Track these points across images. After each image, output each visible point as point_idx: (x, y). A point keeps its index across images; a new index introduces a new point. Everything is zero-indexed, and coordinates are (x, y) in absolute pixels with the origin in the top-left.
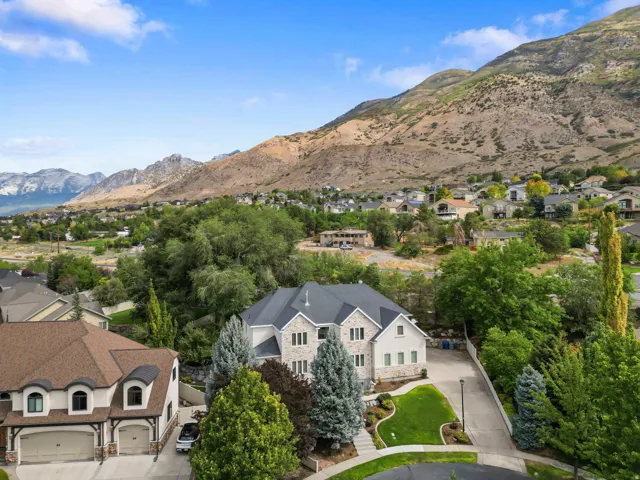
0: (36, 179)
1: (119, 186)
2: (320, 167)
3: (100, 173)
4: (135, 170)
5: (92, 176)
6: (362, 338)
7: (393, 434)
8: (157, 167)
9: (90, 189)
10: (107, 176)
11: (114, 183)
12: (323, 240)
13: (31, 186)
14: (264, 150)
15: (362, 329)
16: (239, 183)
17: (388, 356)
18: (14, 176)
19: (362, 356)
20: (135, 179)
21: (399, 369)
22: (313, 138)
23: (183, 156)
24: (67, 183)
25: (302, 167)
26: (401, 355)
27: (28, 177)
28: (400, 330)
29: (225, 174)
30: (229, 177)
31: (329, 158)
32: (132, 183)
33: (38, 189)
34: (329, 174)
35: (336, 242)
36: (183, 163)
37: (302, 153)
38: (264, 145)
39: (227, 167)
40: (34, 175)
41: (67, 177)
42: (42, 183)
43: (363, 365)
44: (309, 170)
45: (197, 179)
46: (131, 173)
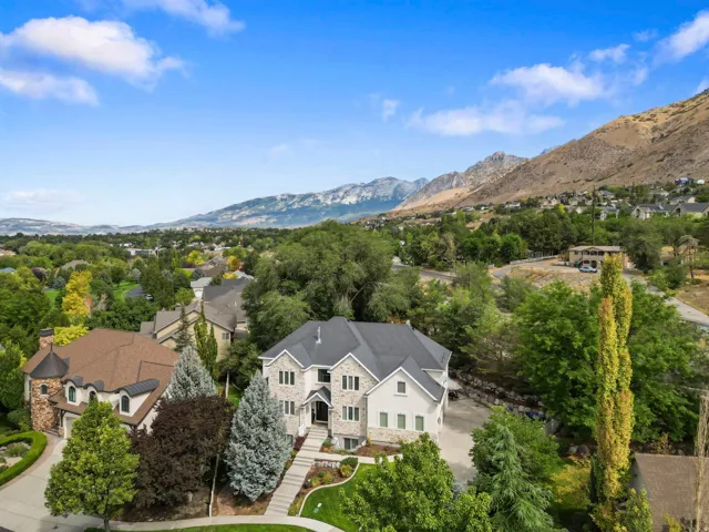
0: (370, 188)
1: (439, 191)
2: (678, 151)
3: (424, 179)
4: (456, 173)
5: (418, 182)
6: (357, 388)
7: (320, 505)
8: (478, 167)
9: (414, 196)
10: (430, 180)
11: (434, 189)
12: (573, 258)
13: (368, 194)
14: (603, 136)
15: (357, 379)
16: (563, 180)
17: (384, 416)
18: (354, 187)
19: (357, 409)
20: (455, 182)
21: (398, 433)
22: (677, 112)
23: (507, 153)
24: (395, 191)
25: (651, 154)
26: (402, 418)
27: (365, 186)
28: (401, 387)
29: (547, 171)
30: (551, 174)
31: (694, 138)
32: (451, 188)
33: (372, 199)
34: (691, 161)
35: (587, 262)
36: (506, 161)
37: (657, 135)
38: (603, 130)
39: (550, 162)
40: (369, 185)
41: (396, 184)
42: (376, 191)
43: (357, 419)
44: (661, 156)
45: (514, 178)
46: (451, 176)
